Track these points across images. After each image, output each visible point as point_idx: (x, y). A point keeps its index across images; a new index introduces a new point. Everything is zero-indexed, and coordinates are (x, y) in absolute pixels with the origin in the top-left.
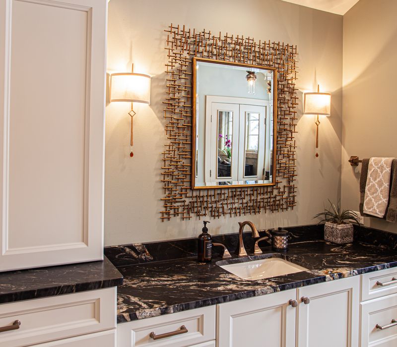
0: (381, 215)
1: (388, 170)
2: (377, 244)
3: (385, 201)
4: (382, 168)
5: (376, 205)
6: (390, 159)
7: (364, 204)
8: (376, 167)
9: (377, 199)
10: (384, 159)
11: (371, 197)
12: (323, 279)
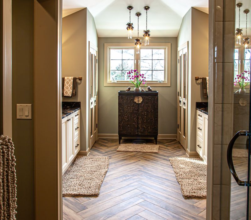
0: (71, 96)
1: (72, 81)
2: (66, 107)
3: (72, 91)
4: (70, 80)
5: (69, 92)
6: (73, 77)
7: (64, 93)
8: (68, 80)
9: (69, 90)
10: (70, 77)
11: (67, 90)
12: (71, 114)
